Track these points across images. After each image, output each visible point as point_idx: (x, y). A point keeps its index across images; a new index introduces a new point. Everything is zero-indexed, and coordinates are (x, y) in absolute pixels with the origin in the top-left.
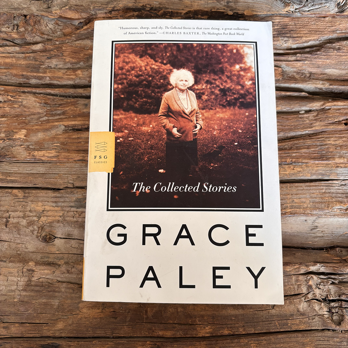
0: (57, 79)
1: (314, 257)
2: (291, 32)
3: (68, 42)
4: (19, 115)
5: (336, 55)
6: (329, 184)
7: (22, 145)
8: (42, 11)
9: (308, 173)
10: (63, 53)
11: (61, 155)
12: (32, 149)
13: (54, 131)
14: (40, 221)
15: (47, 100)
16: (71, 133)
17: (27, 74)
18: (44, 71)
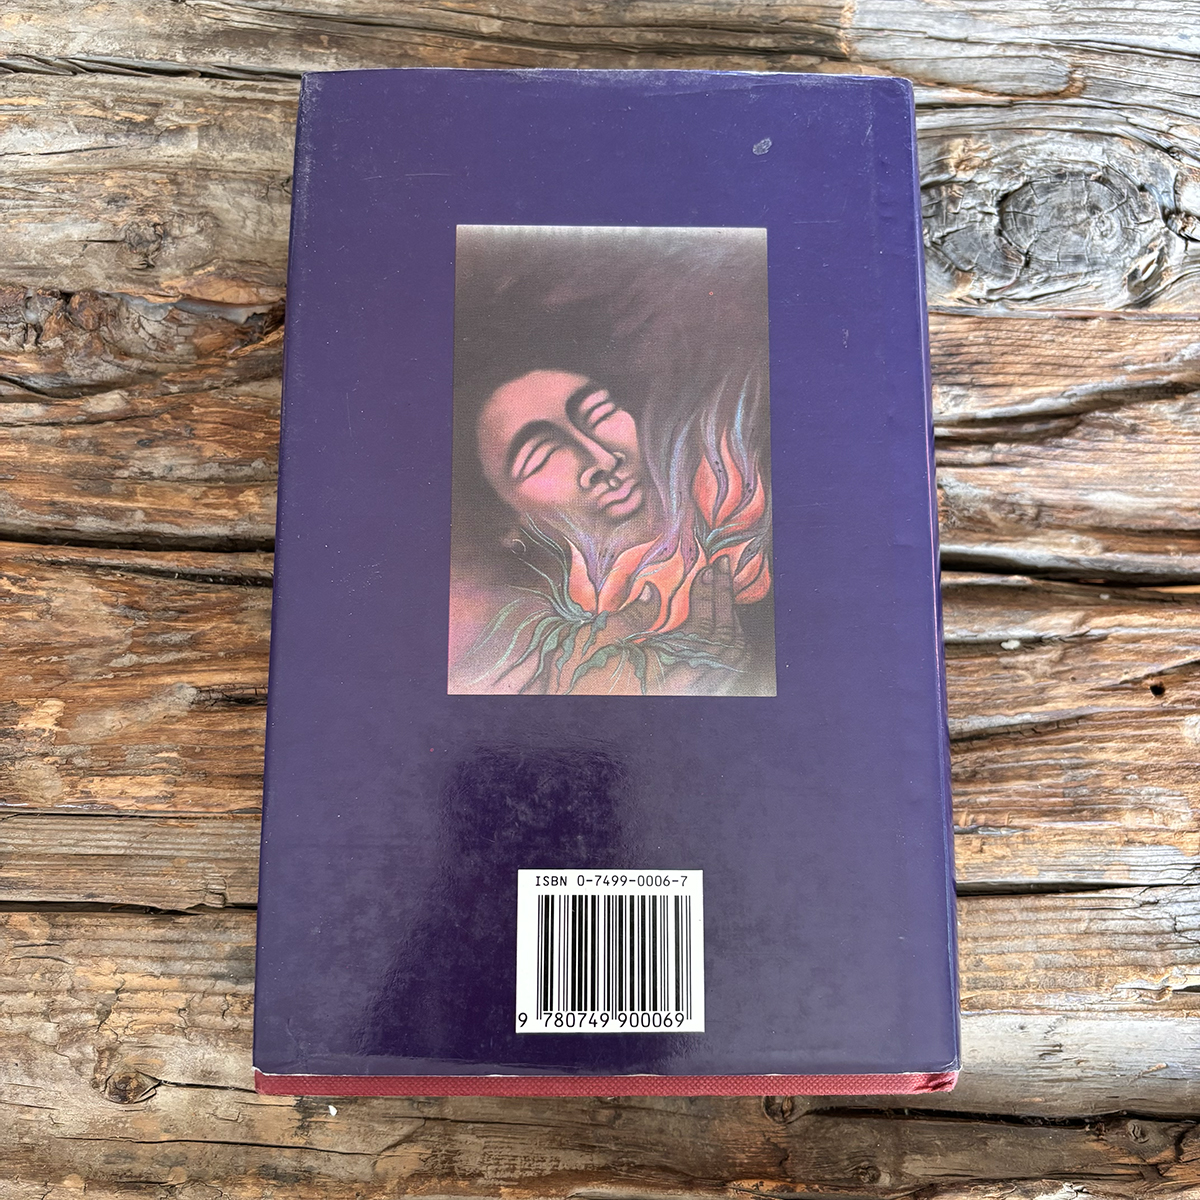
0: (171, 518)
1: (1050, 1154)
2: (976, 367)
3: (212, 388)
4: (37, 644)
5: (1123, 450)
6: (1102, 902)
7: (45, 755)
8: (126, 279)
9: (1031, 864)
10: (195, 425)
11: (181, 792)
12: (81, 768)
13: (160, 704)
14: (105, 1027)
15: (136, 593)
16: (217, 711)
17: (70, 500)
18: (126, 490)
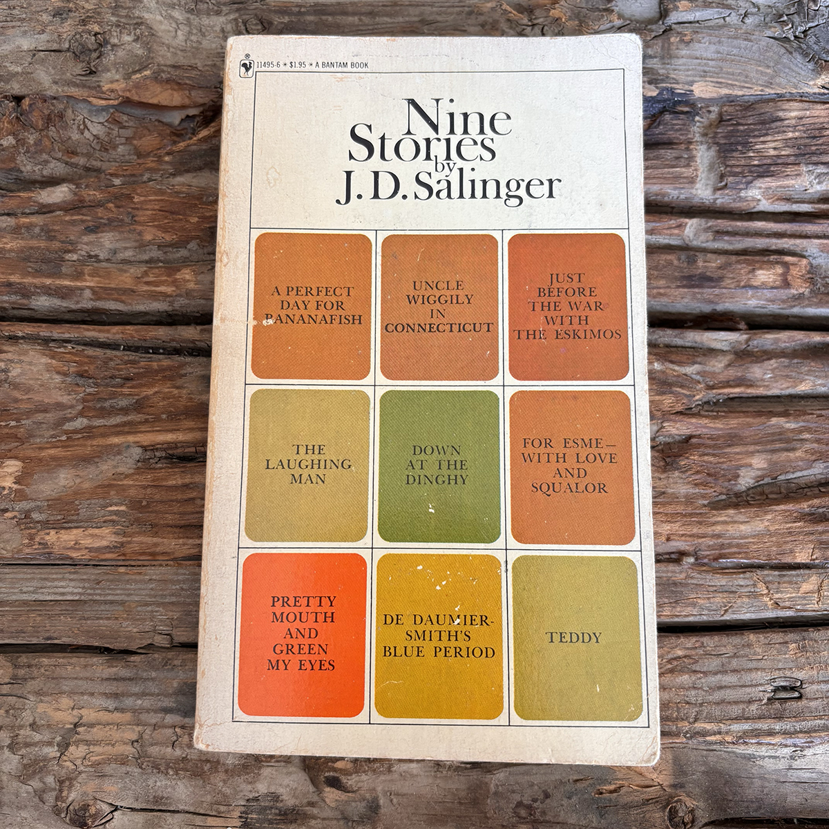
0: (116, 296)
3: (150, 180)
7: (6, 510)
8: (70, 83)
10: (136, 212)
11: (129, 542)
12: (38, 522)
13: (110, 463)
14: (65, 758)
15: (86, 363)
16: (161, 468)
17: (25, 280)
18: (75, 271)
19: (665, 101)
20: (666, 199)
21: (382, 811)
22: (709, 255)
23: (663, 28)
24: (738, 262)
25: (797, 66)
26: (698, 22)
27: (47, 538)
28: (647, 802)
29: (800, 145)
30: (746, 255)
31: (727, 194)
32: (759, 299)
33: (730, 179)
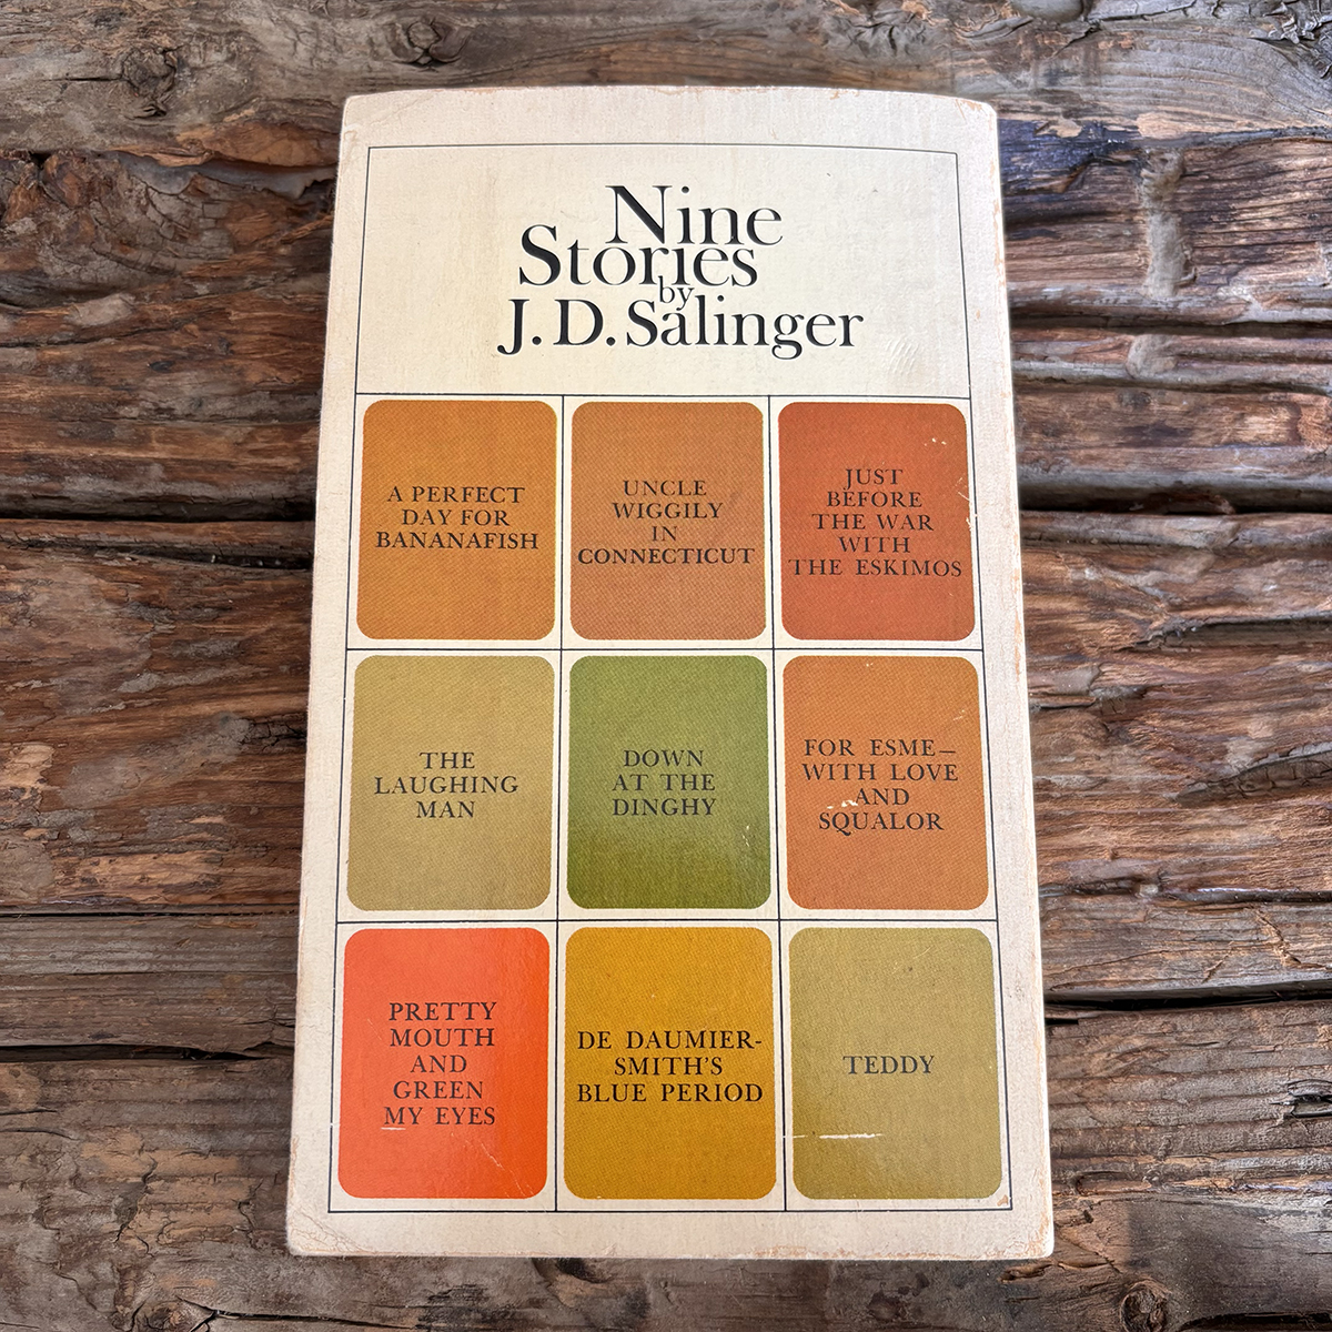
0: (203, 474)
3: (255, 285)
4: (10, 664)
7: (26, 827)
8: (123, 131)
10: (235, 338)
11: (230, 876)
12: (80, 845)
13: (195, 743)
14: (129, 1233)
15: (155, 583)
16: (281, 754)
17: (53, 451)
18: (135, 435)
19: (1092, 144)
20: (1097, 303)
21: (653, 1312)
22: (1169, 393)
23: (1087, 26)
24: (1217, 404)
25: (1305, 84)
26: (1142, 16)
27: (96, 870)
28: (1087, 1291)
29: (1314, 212)
30: (1229, 392)
31: (1197, 295)
32: (1253, 464)
33: (1201, 269)
